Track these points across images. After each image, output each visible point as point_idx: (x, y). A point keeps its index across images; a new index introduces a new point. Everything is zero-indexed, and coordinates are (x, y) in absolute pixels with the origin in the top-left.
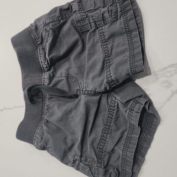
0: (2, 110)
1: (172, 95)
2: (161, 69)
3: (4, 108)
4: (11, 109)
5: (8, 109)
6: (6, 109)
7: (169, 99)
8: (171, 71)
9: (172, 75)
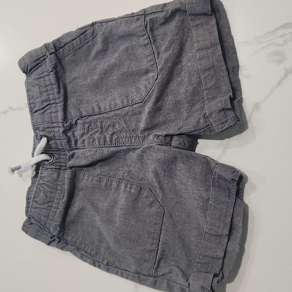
0: (6, 112)
1: (286, 75)
2: (269, 33)
3: (10, 108)
4: (20, 109)
5: (16, 109)
6: (13, 109)
7: (280, 83)
8: (285, 35)
9: (286, 42)
